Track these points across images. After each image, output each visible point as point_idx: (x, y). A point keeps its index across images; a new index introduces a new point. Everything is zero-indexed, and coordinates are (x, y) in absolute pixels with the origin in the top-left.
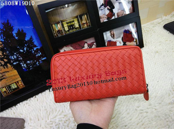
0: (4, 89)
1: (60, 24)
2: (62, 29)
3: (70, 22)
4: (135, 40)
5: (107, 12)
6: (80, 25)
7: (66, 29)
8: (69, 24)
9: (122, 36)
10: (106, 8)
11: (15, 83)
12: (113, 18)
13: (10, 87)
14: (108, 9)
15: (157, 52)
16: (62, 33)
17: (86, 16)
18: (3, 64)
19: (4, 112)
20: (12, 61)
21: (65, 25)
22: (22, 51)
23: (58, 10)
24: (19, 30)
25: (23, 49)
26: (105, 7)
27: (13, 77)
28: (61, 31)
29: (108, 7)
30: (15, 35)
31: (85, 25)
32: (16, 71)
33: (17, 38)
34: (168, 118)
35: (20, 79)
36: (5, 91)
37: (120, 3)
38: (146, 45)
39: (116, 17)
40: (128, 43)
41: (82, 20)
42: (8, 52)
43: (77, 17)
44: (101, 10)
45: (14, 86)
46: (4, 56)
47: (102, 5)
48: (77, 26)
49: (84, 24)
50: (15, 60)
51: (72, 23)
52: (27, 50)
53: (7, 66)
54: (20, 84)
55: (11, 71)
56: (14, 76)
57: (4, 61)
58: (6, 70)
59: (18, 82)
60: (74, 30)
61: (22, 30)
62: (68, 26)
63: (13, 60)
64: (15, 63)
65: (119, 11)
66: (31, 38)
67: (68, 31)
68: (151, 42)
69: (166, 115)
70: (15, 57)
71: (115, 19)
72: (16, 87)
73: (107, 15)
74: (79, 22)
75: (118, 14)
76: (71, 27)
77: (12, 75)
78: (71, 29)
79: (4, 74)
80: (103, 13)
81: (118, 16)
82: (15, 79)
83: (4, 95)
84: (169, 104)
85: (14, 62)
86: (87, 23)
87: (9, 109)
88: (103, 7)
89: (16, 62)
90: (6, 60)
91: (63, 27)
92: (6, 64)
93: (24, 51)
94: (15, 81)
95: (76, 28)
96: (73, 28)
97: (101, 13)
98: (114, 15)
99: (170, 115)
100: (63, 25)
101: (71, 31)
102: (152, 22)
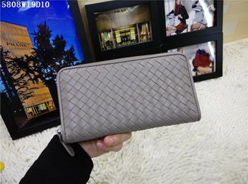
0: (30, 110)
1: (112, 33)
2: (113, 40)
3: (125, 32)
4: (211, 65)
5: (178, 22)
6: (137, 37)
7: (119, 40)
8: (124, 34)
9: (194, 57)
10: (177, 17)
11: (45, 103)
12: (185, 31)
13: (38, 108)
14: (179, 18)
15: (240, 86)
16: (112, 45)
17: (147, 25)
18: (33, 78)
19: (27, 137)
20: (44, 76)
21: (118, 35)
22: (58, 64)
23: (112, 15)
24: (58, 37)
25: (60, 62)
26: (176, 15)
27: (43, 96)
28: (112, 42)
29: (180, 16)
30: (51, 42)
31: (145, 38)
32: (47, 88)
33: (54, 46)
34: (238, 179)
35: (51, 99)
36: (31, 113)
37: (197, 12)
38: (226, 73)
39: (189, 31)
40: (200, 68)
41: (141, 30)
42: (40, 63)
43: (135, 26)
44: (170, 19)
45: (42, 107)
46: (36, 67)
47: (172, 12)
48: (133, 37)
49: (143, 36)
50: (48, 75)
51: (127, 34)
52: (64, 63)
53: (37, 81)
54: (50, 105)
55: (42, 87)
56: (45, 94)
57: (34, 73)
58: (36, 85)
59: (48, 102)
60: (129, 43)
61: (62, 38)
62: (122, 37)
63: (45, 74)
64: (47, 79)
65: (195, 23)
66: (72, 48)
67: (121, 43)
68: (234, 70)
69: (236, 175)
70: (49, 71)
71: (187, 33)
72: (45, 108)
73: (177, 27)
74: (136, 33)
75: (192, 26)
76: (125, 38)
77: (42, 93)
78: (124, 41)
79: (32, 90)
80: (172, 23)
81: (192, 29)
82: (44, 99)
83: (30, 117)
84: (244, 160)
85: (46, 77)
86: (147, 35)
87: (33, 135)
88: (173, 14)
89: (49, 77)
90: (36, 73)
91: (115, 37)
92: (36, 78)
93: (61, 64)
94: (44, 101)
95: (131, 41)
96: (127, 41)
97: (168, 23)
98: (187, 27)
99: (242, 175)
100: (114, 35)
101: (124, 44)
102: (240, 41)
